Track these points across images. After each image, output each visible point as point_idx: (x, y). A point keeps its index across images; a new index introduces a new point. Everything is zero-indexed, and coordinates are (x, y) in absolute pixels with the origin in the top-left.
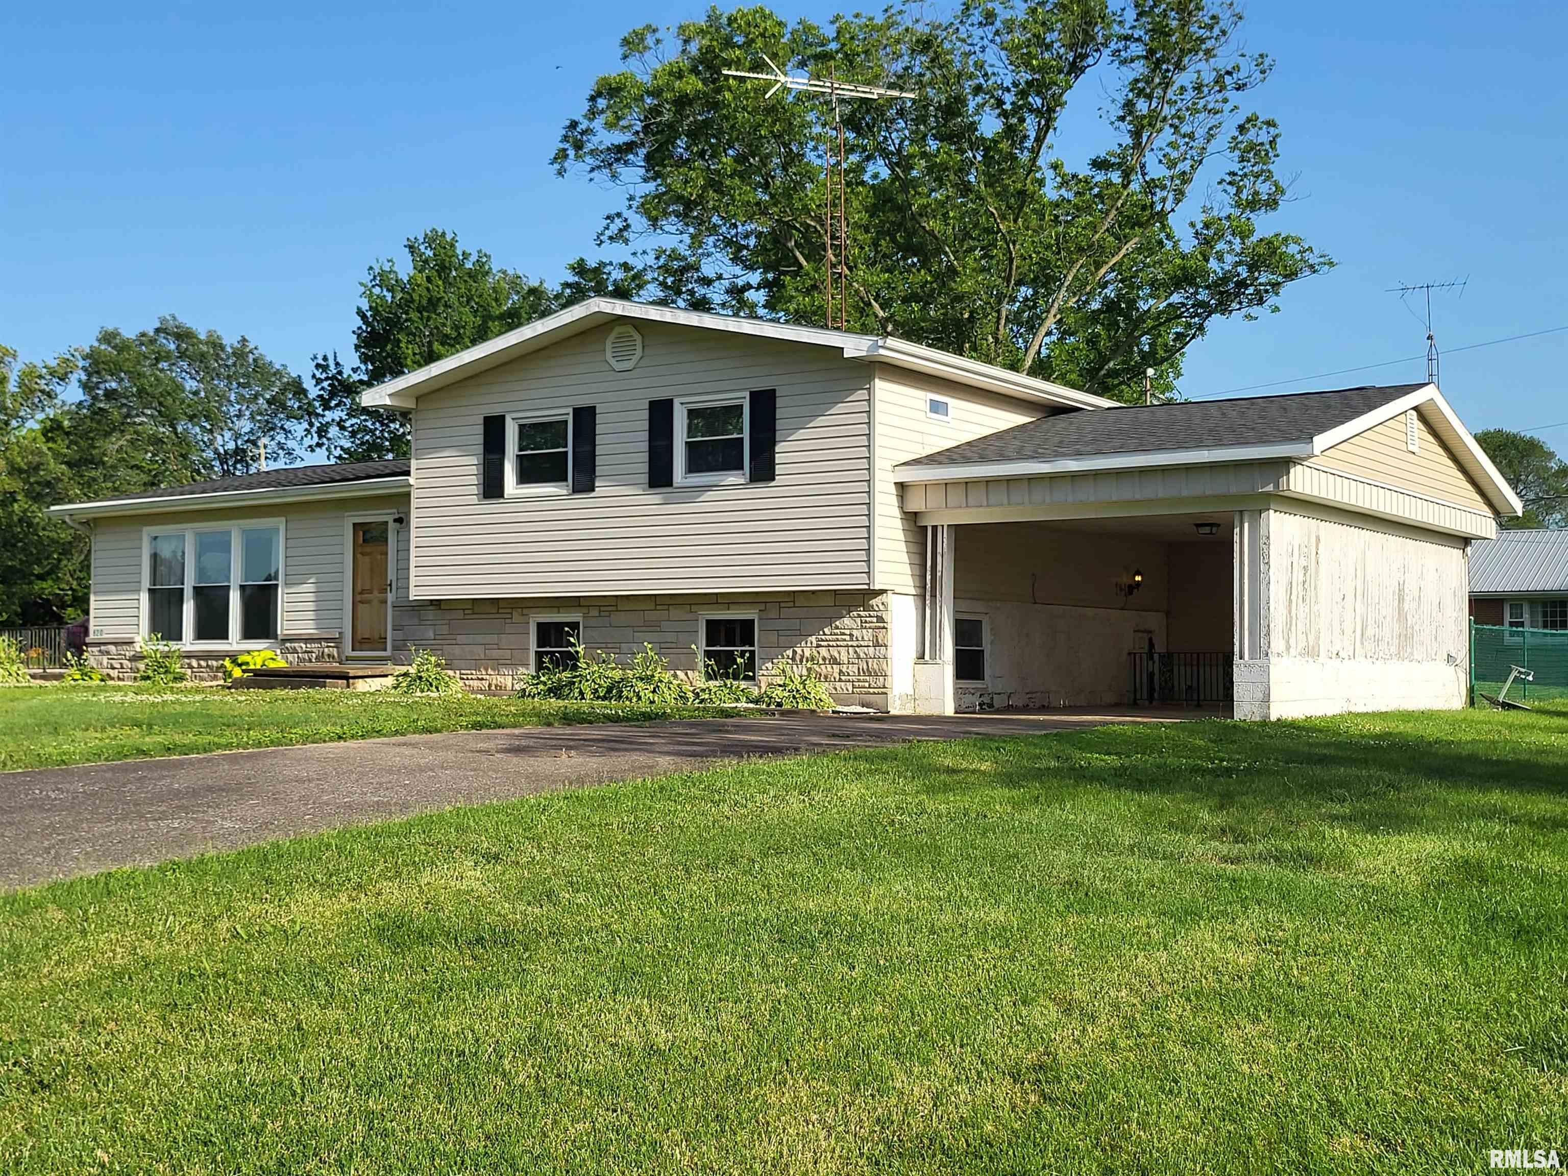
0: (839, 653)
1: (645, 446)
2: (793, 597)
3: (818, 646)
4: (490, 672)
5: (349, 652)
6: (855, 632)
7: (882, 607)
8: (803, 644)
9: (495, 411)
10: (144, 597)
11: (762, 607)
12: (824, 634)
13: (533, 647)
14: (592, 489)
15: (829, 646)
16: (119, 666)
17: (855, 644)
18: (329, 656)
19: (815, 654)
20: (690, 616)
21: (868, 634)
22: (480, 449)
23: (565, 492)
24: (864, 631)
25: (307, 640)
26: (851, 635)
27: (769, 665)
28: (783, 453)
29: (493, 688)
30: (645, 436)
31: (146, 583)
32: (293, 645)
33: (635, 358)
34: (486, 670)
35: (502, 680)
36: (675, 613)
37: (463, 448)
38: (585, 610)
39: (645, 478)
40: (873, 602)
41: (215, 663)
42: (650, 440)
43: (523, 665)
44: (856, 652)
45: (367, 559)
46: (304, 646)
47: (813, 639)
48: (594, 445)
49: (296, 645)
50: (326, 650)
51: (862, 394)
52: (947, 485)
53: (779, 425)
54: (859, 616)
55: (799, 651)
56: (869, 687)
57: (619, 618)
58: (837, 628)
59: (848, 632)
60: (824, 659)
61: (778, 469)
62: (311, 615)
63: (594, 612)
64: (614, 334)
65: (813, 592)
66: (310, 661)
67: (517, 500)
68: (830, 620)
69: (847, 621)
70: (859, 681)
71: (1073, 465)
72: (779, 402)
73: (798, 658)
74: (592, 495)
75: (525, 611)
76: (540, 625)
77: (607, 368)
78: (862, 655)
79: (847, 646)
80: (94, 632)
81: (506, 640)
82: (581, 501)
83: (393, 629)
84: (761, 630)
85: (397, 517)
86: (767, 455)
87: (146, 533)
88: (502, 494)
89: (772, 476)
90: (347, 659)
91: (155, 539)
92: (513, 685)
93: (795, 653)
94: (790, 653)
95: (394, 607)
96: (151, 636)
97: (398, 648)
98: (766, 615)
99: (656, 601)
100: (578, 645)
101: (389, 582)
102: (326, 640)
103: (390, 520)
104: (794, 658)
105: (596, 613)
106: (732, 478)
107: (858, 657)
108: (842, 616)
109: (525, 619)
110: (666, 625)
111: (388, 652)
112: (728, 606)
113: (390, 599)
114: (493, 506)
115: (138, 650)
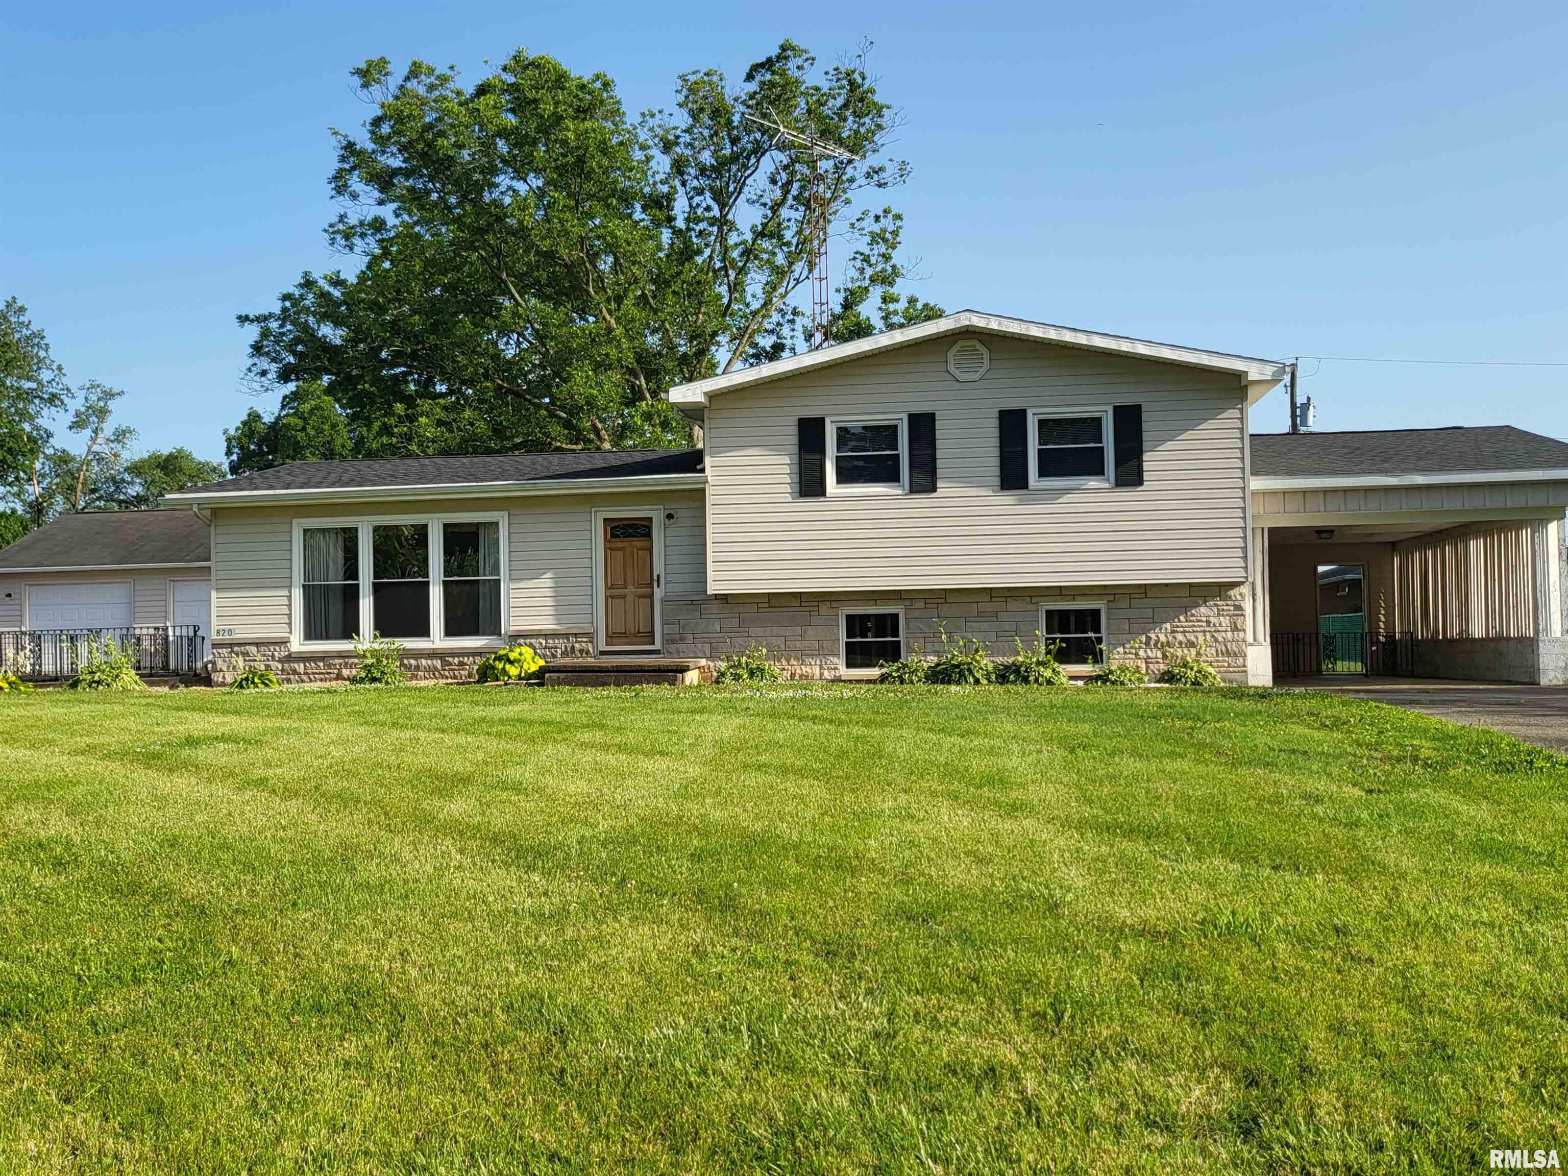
0: (1197, 638)
1: (996, 452)
2: (1145, 589)
4: (793, 662)
5: (603, 647)
6: (1212, 620)
7: (1239, 598)
8: (1157, 630)
9: (813, 412)
10: (298, 595)
11: (1111, 598)
12: (1180, 621)
13: (843, 638)
14: (934, 490)
15: (1185, 632)
17: (1213, 629)
18: (581, 651)
19: (1170, 638)
20: (1029, 607)
21: (1225, 621)
22: (795, 449)
23: (900, 492)
24: (1222, 618)
25: (546, 636)
26: (1208, 622)
27: (1121, 650)
28: (1151, 462)
29: (797, 677)
30: (996, 442)
31: (298, 577)
32: (528, 641)
33: (982, 371)
34: (788, 661)
35: (809, 671)
36: (1013, 605)
37: (774, 447)
38: (908, 603)
39: (997, 481)
40: (1232, 593)
41: (413, 662)
42: (1002, 447)
43: (834, 655)
44: (1213, 636)
45: (619, 554)
46: (543, 642)
47: (1168, 626)
48: (934, 449)
49: (533, 641)
50: (577, 645)
51: (1235, 413)
52: (1285, 493)
53: (1146, 436)
54: (1216, 605)
55: (1153, 636)
56: (1229, 666)
57: (949, 610)
58: (1193, 615)
59: (1204, 619)
60: (1180, 643)
61: (1146, 476)
62: (550, 611)
63: (918, 605)
64: (957, 347)
65: (1167, 585)
66: (554, 656)
67: (842, 498)
68: (1186, 609)
69: (1203, 610)
70: (1218, 661)
71: (1419, 479)
72: (1145, 417)
73: (1152, 642)
74: (934, 495)
75: (834, 605)
76: (849, 617)
77: (949, 377)
78: (1220, 639)
79: (1204, 632)
80: (218, 632)
81: (811, 632)
82: (921, 500)
83: (664, 623)
84: (1108, 619)
85: (667, 512)
86: (1134, 462)
87: (298, 526)
88: (823, 493)
89: (1140, 482)
90: (603, 653)
91: (306, 531)
92: (821, 674)
93: (1149, 639)
94: (1144, 639)
95: (663, 601)
96: (309, 635)
97: (673, 642)
98: (1114, 605)
99: (991, 593)
100: (898, 636)
101: (655, 578)
102: (576, 635)
103: (657, 515)
104: (1147, 643)
105: (922, 605)
106: (1093, 483)
107: (1216, 640)
108: (1197, 606)
109: (831, 612)
110: (1003, 615)
111: (658, 646)
112: (1074, 598)
113: (658, 593)
114: (812, 504)
115: (293, 650)
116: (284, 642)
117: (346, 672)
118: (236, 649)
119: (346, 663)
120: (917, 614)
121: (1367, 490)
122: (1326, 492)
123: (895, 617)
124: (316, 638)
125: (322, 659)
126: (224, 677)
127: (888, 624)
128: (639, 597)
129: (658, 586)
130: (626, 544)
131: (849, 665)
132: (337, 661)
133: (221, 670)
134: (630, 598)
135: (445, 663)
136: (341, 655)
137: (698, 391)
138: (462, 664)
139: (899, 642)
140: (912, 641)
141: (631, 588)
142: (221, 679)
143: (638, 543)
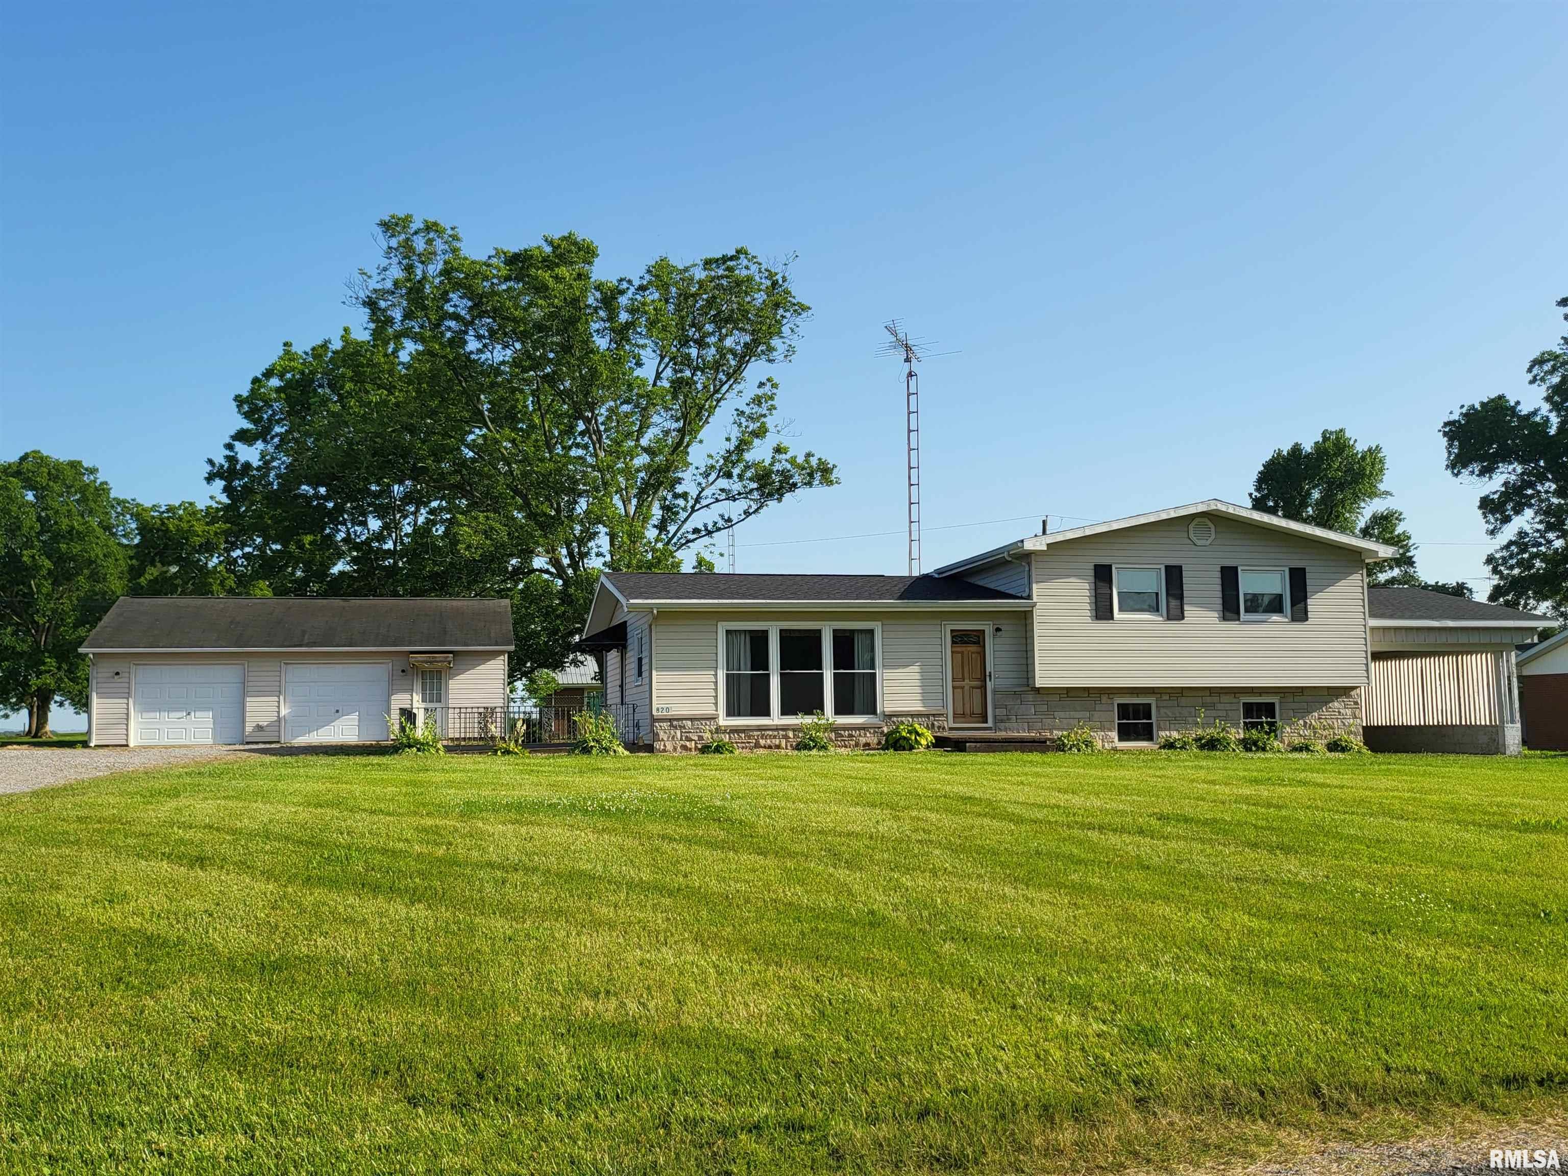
0: (1333, 723)
1: (1220, 594)
2: (1301, 690)
3: (1319, 718)
5: (951, 725)
6: (1342, 711)
7: (1357, 696)
8: (1310, 717)
9: (1105, 561)
10: (722, 681)
11: (1282, 695)
12: (1323, 711)
13: (1116, 720)
15: (1326, 718)
16: (696, 738)
17: (1342, 717)
18: (939, 727)
19: (1318, 722)
20: (1235, 700)
21: (1349, 712)
22: (1092, 586)
23: (1160, 619)
24: (1347, 710)
25: (913, 715)
26: (1339, 712)
27: (1288, 729)
28: (1313, 606)
30: (1219, 588)
31: (722, 667)
32: (899, 719)
33: (1209, 542)
36: (1225, 698)
38: (1159, 696)
39: (1220, 614)
40: (1353, 693)
42: (1223, 591)
43: (1111, 732)
44: (1342, 722)
46: (911, 720)
47: (1316, 714)
48: (1180, 591)
49: (903, 719)
50: (937, 724)
51: (1357, 576)
53: (1309, 589)
54: (1344, 701)
55: (1308, 721)
57: (1183, 701)
58: (1330, 707)
59: (1337, 710)
60: (1324, 726)
61: (1309, 615)
63: (1166, 697)
64: (1195, 522)
65: (1314, 687)
67: (1122, 621)
68: (1326, 704)
69: (1336, 704)
72: (1308, 576)
73: (1307, 725)
74: (1181, 622)
75: (1111, 696)
76: (1119, 706)
77: (1190, 542)
78: (1346, 724)
79: (1337, 718)
80: (658, 709)
81: (1097, 715)
82: (1174, 625)
83: (995, 707)
84: (1280, 709)
85: (996, 627)
86: (1302, 605)
87: (722, 627)
88: (1112, 618)
89: (1306, 619)
90: (951, 729)
91: (728, 632)
92: (1103, 746)
93: (1305, 723)
94: (1301, 722)
95: (995, 692)
96: (730, 713)
97: (1002, 721)
98: (1283, 700)
99: (1211, 691)
100: (1150, 719)
101: (988, 674)
102: (934, 715)
103: (988, 629)
104: (1305, 726)
105: (1167, 698)
106: (1275, 617)
107: (1344, 725)
108: (1333, 701)
109: (1109, 701)
110: (1219, 706)
111: (990, 724)
112: (1260, 694)
113: (990, 685)
114: (1103, 625)
115: (721, 724)
116: (713, 718)
117: (762, 742)
118: (675, 723)
119: (763, 735)
120: (1165, 704)
121: (1418, 629)
122: (1397, 629)
123: (1149, 706)
124: (734, 715)
125: (743, 731)
126: (665, 745)
127: (1145, 711)
128: (973, 688)
129: (990, 680)
130: (964, 649)
131: (1120, 740)
132: (756, 733)
133: (663, 740)
134: (967, 688)
135: (838, 735)
136: (760, 729)
137: (1044, 542)
138: (851, 736)
139: (1152, 724)
140: (1162, 723)
141: (967, 681)
142: (662, 747)
143: (973, 648)
